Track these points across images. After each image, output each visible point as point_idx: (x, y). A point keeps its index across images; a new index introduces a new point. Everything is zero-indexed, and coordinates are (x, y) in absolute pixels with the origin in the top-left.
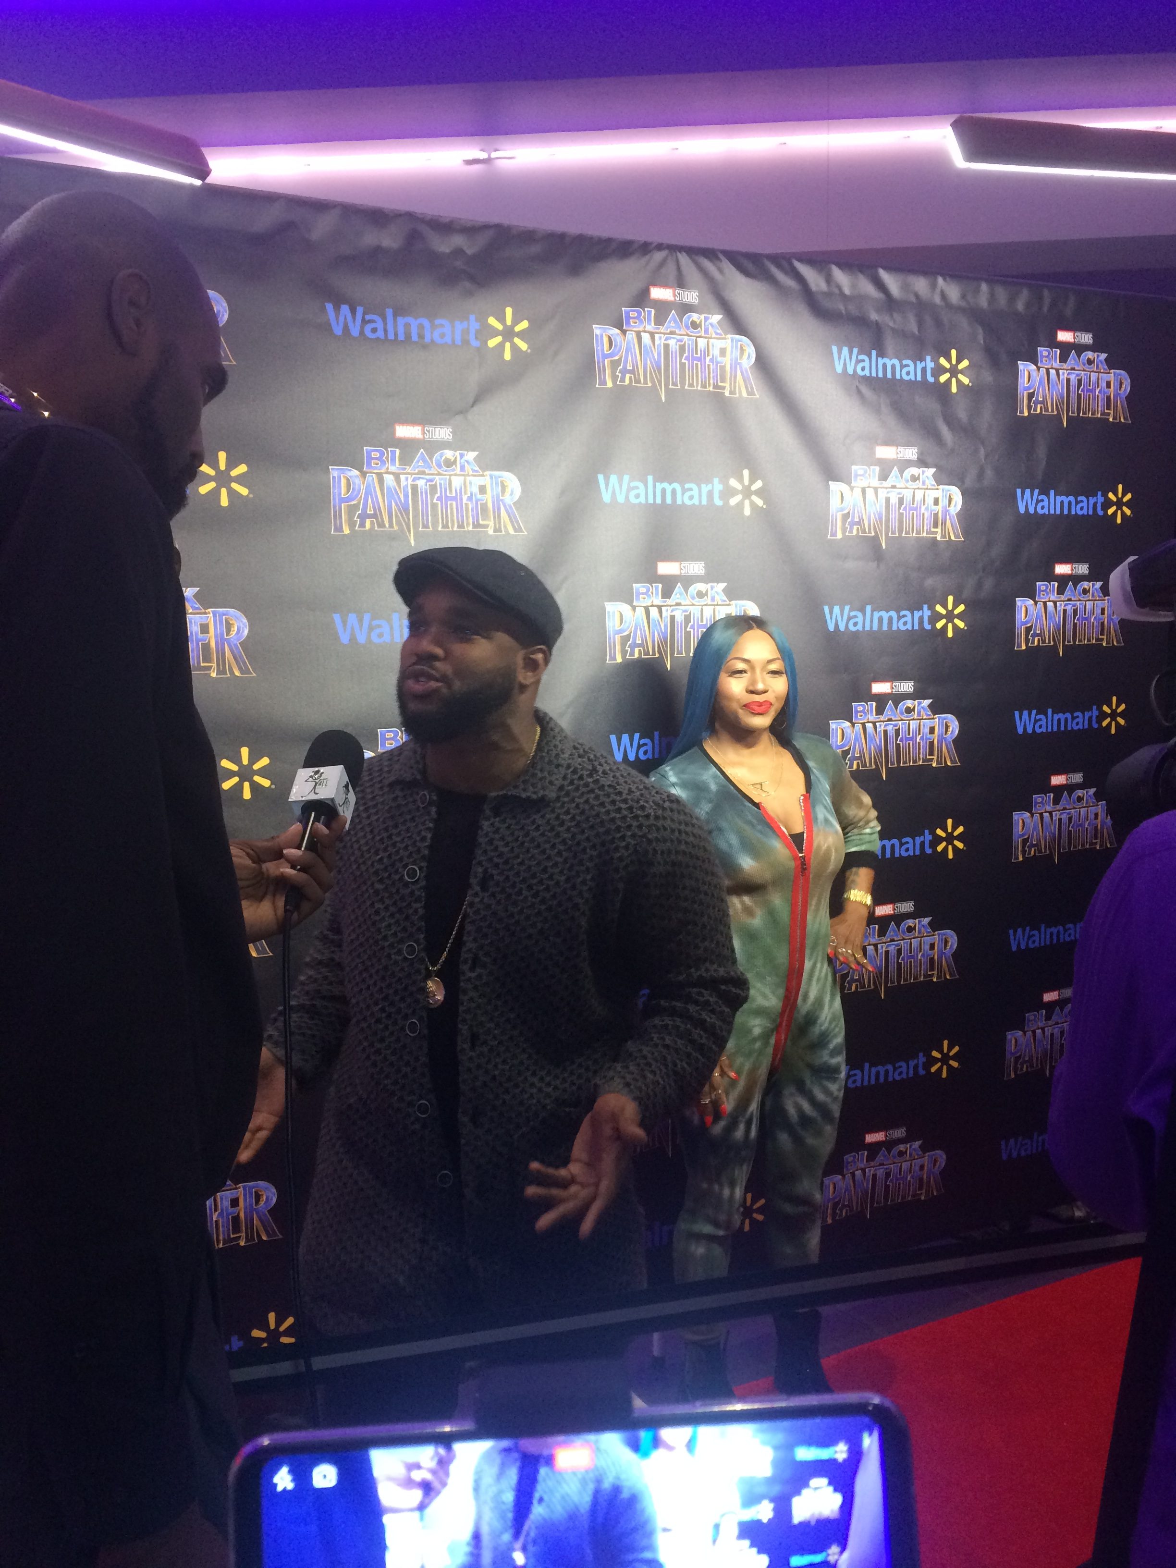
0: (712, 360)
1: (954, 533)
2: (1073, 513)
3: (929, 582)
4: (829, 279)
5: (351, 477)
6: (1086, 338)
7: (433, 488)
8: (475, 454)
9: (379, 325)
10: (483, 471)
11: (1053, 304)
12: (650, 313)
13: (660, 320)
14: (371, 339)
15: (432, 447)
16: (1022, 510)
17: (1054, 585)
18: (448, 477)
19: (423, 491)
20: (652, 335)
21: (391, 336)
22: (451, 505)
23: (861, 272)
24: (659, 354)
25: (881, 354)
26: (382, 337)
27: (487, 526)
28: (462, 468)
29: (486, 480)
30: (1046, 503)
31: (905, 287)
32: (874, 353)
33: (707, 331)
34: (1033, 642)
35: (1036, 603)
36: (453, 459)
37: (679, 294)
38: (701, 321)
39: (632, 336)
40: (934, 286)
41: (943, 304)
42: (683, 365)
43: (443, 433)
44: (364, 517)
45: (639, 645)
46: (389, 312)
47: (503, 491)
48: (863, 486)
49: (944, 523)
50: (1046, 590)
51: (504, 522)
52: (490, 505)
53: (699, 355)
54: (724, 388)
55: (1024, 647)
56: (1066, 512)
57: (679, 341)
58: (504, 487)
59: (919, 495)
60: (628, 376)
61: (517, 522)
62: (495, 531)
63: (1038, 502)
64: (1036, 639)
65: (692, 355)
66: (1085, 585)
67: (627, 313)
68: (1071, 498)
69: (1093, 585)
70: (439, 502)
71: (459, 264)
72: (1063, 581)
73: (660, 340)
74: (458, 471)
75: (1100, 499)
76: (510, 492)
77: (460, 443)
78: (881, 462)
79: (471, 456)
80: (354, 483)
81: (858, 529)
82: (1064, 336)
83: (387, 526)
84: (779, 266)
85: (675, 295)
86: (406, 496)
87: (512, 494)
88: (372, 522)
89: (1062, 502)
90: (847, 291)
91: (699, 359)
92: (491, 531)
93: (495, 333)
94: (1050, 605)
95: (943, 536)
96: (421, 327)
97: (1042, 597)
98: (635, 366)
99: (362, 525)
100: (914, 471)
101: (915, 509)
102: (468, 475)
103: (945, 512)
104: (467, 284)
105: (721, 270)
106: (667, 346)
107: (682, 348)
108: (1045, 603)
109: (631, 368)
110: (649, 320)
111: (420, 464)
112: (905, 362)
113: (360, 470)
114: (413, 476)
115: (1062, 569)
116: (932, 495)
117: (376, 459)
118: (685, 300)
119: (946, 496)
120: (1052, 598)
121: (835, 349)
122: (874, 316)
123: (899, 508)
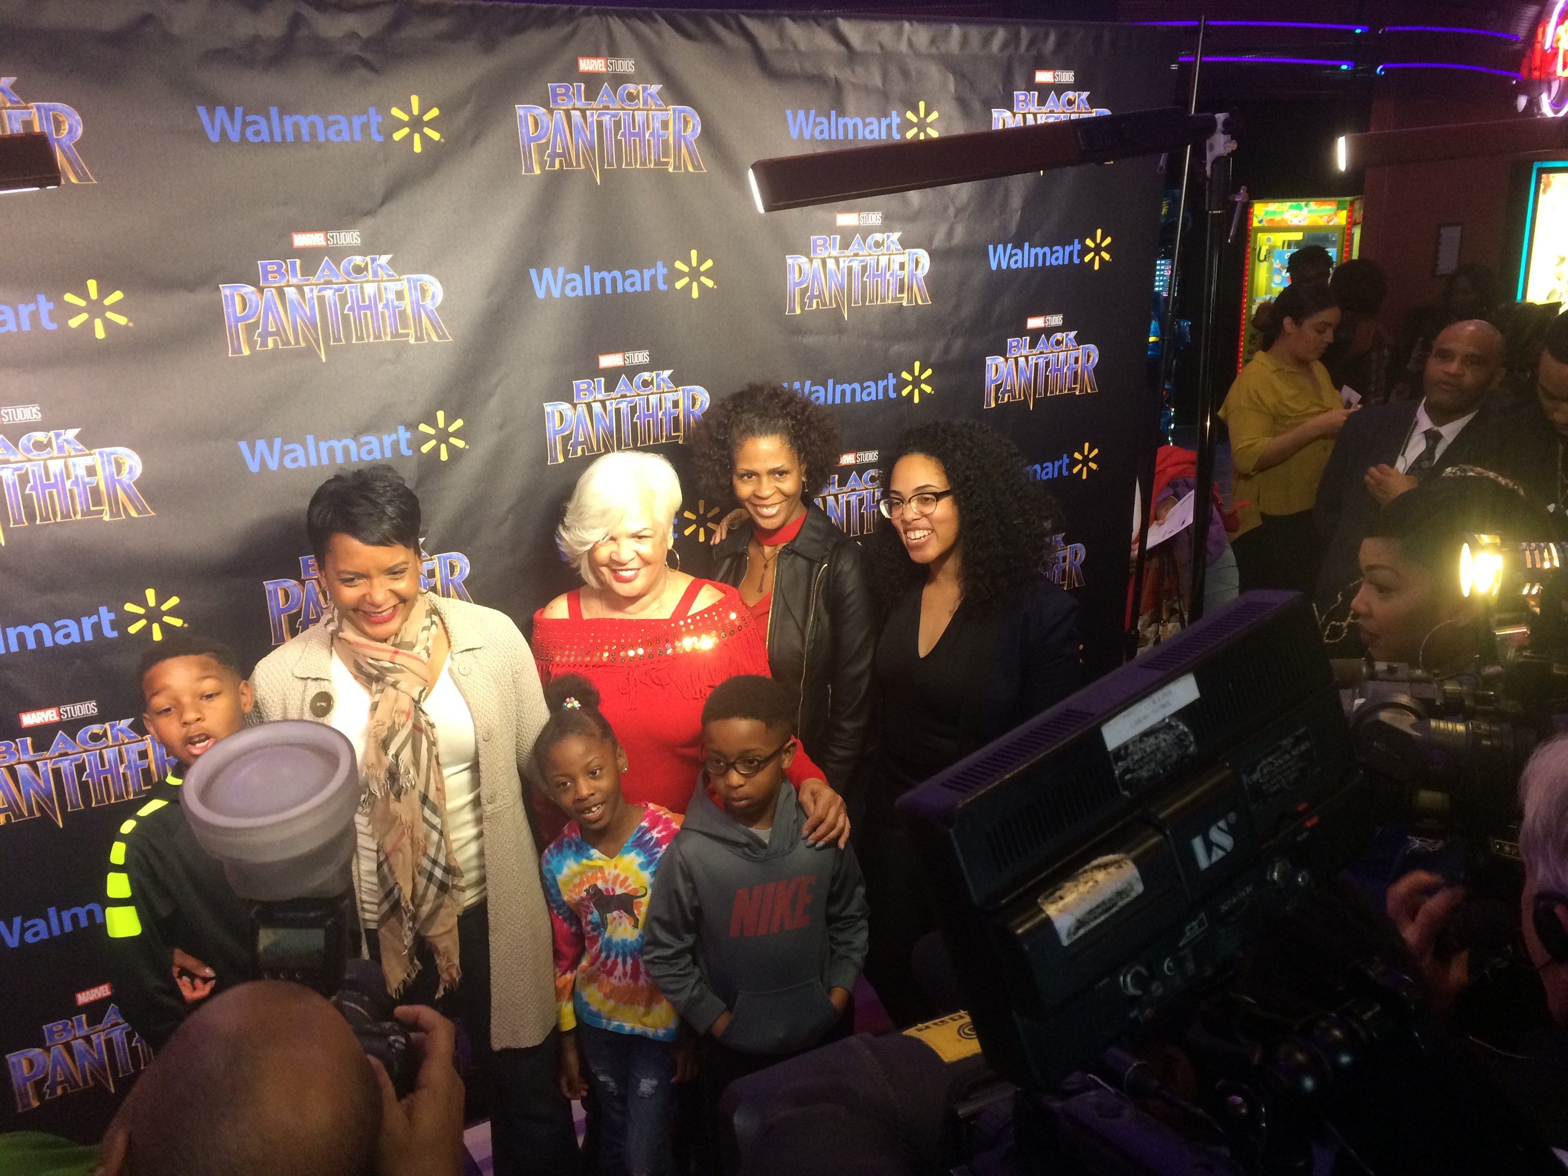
0: (652, 134)
1: (921, 297)
2: (1048, 264)
3: (896, 348)
4: (782, 35)
5: (245, 294)
6: (1068, 77)
7: (343, 299)
8: (389, 257)
9: (263, 125)
10: (400, 274)
11: (1032, 43)
12: (579, 87)
13: (591, 95)
14: (255, 144)
15: (337, 254)
16: (994, 267)
17: (1026, 340)
18: (359, 285)
19: (332, 302)
20: (583, 112)
21: (278, 138)
22: (365, 314)
23: (819, 24)
24: (592, 132)
25: (842, 113)
26: (267, 139)
27: (407, 335)
28: (375, 274)
29: (403, 284)
30: (1019, 257)
31: (868, 37)
32: (833, 113)
33: (645, 103)
34: (1003, 399)
35: (1007, 360)
36: (363, 265)
37: (612, 64)
38: (638, 92)
39: (559, 115)
40: (899, 33)
41: (911, 53)
42: (618, 143)
43: (350, 238)
44: (265, 335)
45: (581, 443)
46: (274, 111)
47: (424, 297)
48: (822, 257)
49: (911, 288)
50: (1019, 346)
51: (426, 329)
52: (409, 311)
53: (637, 130)
54: (667, 163)
55: (993, 405)
56: (1040, 264)
57: (612, 116)
58: (423, 291)
59: (883, 261)
60: (557, 161)
61: (441, 328)
62: (417, 339)
63: (1011, 256)
64: (1006, 395)
65: (629, 130)
66: (1059, 336)
67: (554, 90)
68: (1047, 249)
69: (1067, 335)
70: (351, 313)
71: (353, 49)
72: (1036, 335)
73: (593, 117)
74: (370, 277)
75: (1077, 246)
76: (430, 298)
77: (370, 247)
78: (843, 231)
79: (384, 259)
80: (250, 300)
81: (818, 303)
82: (1043, 77)
83: (293, 343)
84: (726, 25)
85: (607, 66)
86: (312, 308)
87: (433, 297)
88: (275, 341)
89: (1036, 255)
90: (802, 46)
91: (637, 135)
92: (412, 341)
93: (401, 125)
94: (1022, 360)
95: (910, 301)
96: (312, 125)
97: (1012, 354)
98: (566, 148)
99: (264, 344)
100: (878, 237)
101: (880, 276)
102: (382, 281)
103: (912, 276)
104: (363, 72)
105: (659, 34)
106: (600, 124)
107: (617, 124)
108: (1016, 359)
109: (561, 151)
110: (579, 95)
111: (325, 273)
112: (868, 120)
113: (255, 284)
114: (319, 287)
115: (1034, 323)
116: (899, 259)
117: (273, 272)
118: (619, 70)
119: (913, 260)
120: (1024, 353)
121: (789, 113)
122: (832, 72)
123: (863, 276)
